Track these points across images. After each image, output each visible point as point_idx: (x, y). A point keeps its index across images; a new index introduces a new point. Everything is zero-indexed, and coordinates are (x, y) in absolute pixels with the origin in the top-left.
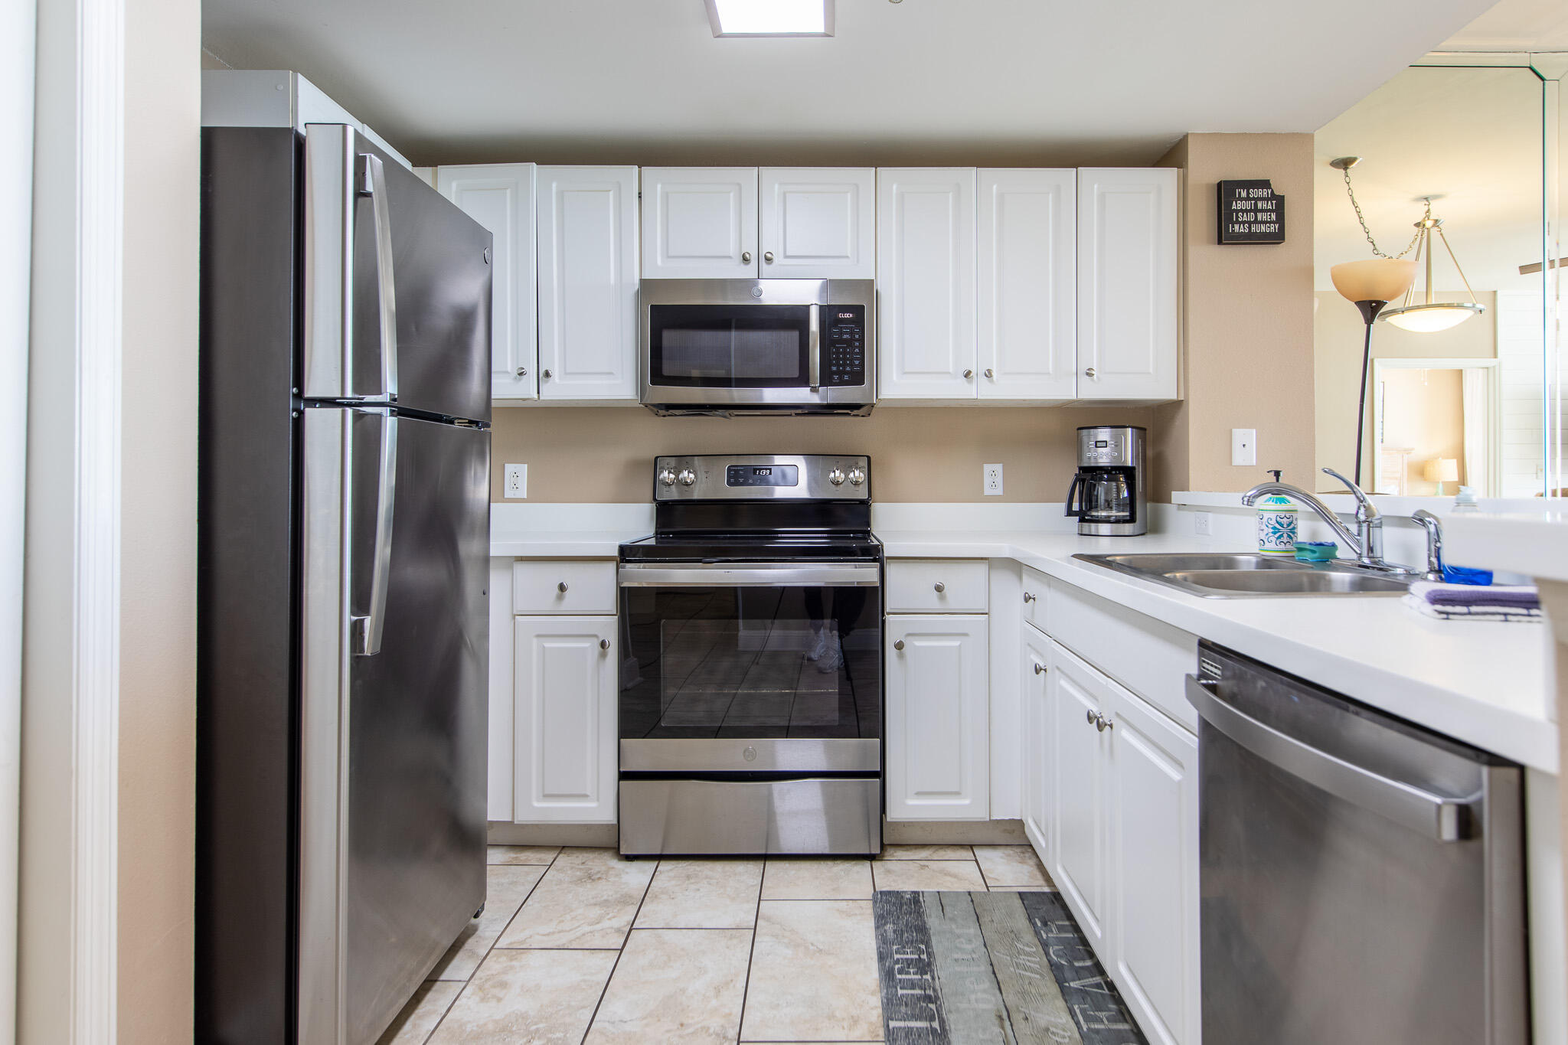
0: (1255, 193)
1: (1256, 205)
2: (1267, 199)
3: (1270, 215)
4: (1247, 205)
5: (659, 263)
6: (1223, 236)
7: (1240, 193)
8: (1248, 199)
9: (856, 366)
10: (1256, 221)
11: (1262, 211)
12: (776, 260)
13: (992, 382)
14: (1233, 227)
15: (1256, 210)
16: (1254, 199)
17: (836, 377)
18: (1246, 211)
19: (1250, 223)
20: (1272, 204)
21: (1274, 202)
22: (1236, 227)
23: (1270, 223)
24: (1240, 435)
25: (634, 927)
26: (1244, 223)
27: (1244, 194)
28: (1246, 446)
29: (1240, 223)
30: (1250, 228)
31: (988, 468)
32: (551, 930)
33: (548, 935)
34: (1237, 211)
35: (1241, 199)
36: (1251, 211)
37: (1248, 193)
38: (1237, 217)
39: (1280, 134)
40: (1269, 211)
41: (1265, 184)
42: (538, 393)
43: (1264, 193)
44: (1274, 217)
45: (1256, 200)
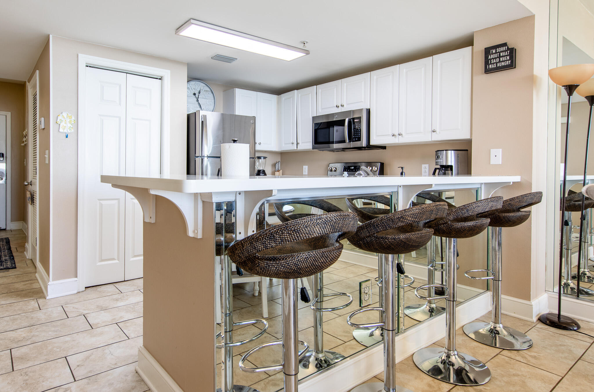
0: (498, 50)
1: (500, 55)
2: (505, 51)
3: (506, 58)
5: (320, 111)
6: (487, 71)
7: (492, 52)
8: (496, 53)
9: (359, 135)
10: (500, 61)
11: (503, 56)
12: (345, 106)
13: (402, 136)
15: (500, 57)
16: (499, 52)
17: (354, 139)
18: (495, 58)
19: (497, 63)
20: (507, 52)
21: (508, 51)
22: (490, 66)
23: (506, 61)
24: (493, 152)
26: (494, 63)
27: (494, 51)
28: (495, 156)
29: (492, 64)
30: (497, 65)
31: (423, 166)
34: (491, 59)
35: (492, 54)
36: (497, 57)
37: (496, 51)
38: (491, 62)
39: (517, 20)
40: (506, 56)
41: (505, 45)
42: (297, 148)
43: (504, 48)
44: (508, 58)
45: (500, 52)
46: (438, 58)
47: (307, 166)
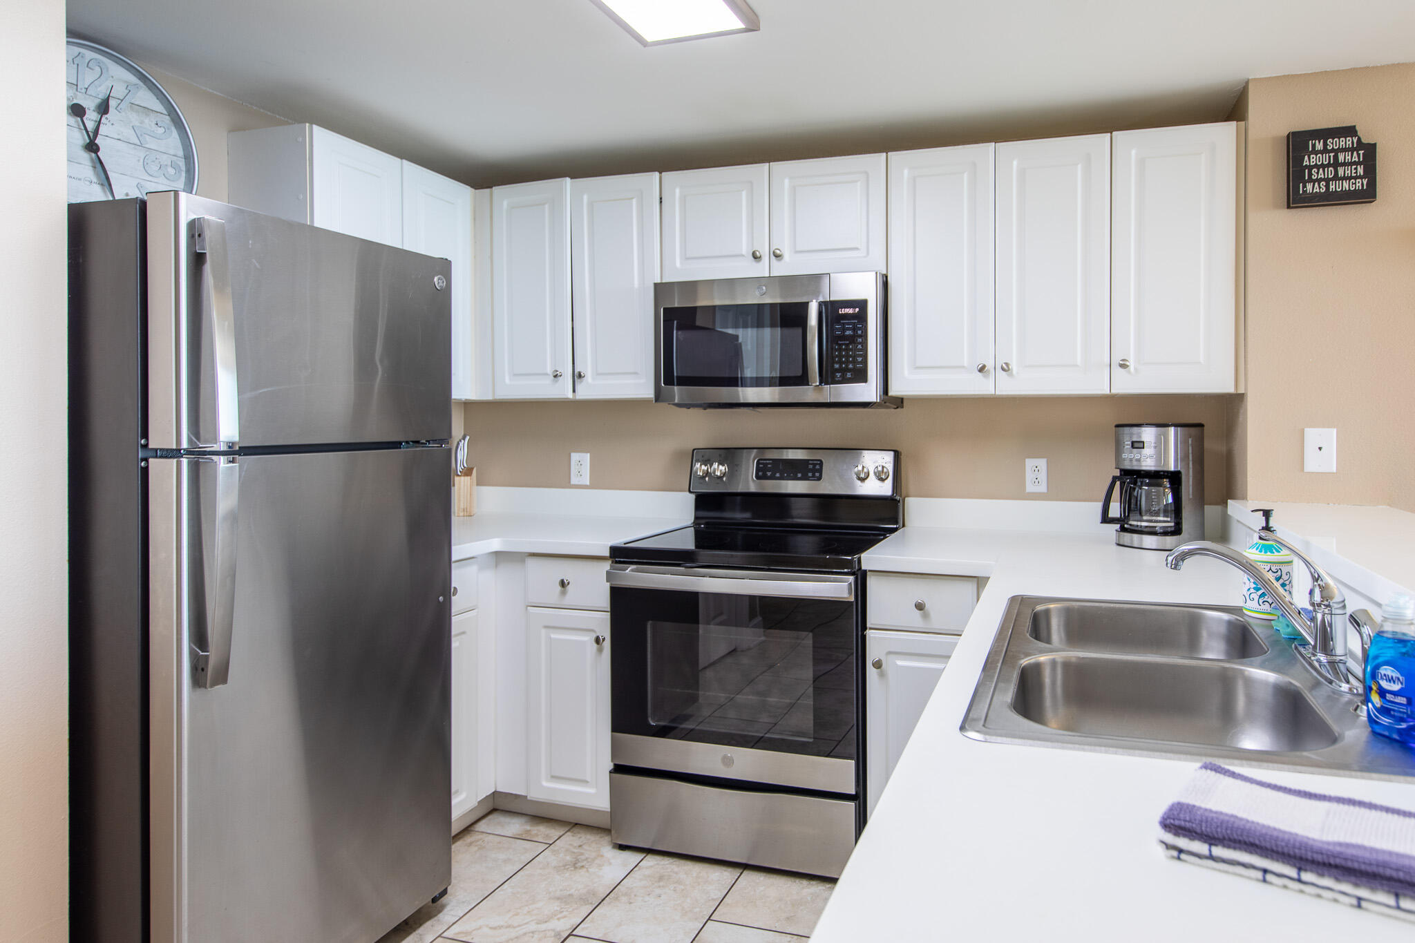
0: (1333, 143)
1: (1336, 157)
2: (1352, 150)
3: (1356, 169)
4: (1325, 159)
5: (678, 264)
6: (1296, 199)
7: (1314, 146)
8: (1325, 151)
9: (859, 363)
10: (1336, 177)
11: (1344, 164)
12: (787, 257)
13: (1011, 375)
14: (1304, 186)
15: (1336, 164)
16: (1333, 150)
17: (838, 375)
18: (1323, 166)
19: (1327, 181)
20: (1359, 155)
21: (1361, 152)
22: (1309, 187)
23: (1356, 178)
24: (1314, 436)
25: (574, 933)
26: (1319, 181)
27: (1319, 146)
28: (1322, 450)
29: (1314, 181)
30: (1327, 186)
31: (1030, 463)
32: (502, 924)
33: (495, 928)
34: (1310, 168)
35: (1316, 153)
36: (1329, 165)
37: (1325, 145)
38: (1310, 174)
39: (1373, 67)
40: (1355, 163)
41: (1350, 131)
42: (574, 391)
43: (1349, 142)
44: (1361, 170)
45: (1336, 152)
46: (1131, 142)
47: (589, 455)
